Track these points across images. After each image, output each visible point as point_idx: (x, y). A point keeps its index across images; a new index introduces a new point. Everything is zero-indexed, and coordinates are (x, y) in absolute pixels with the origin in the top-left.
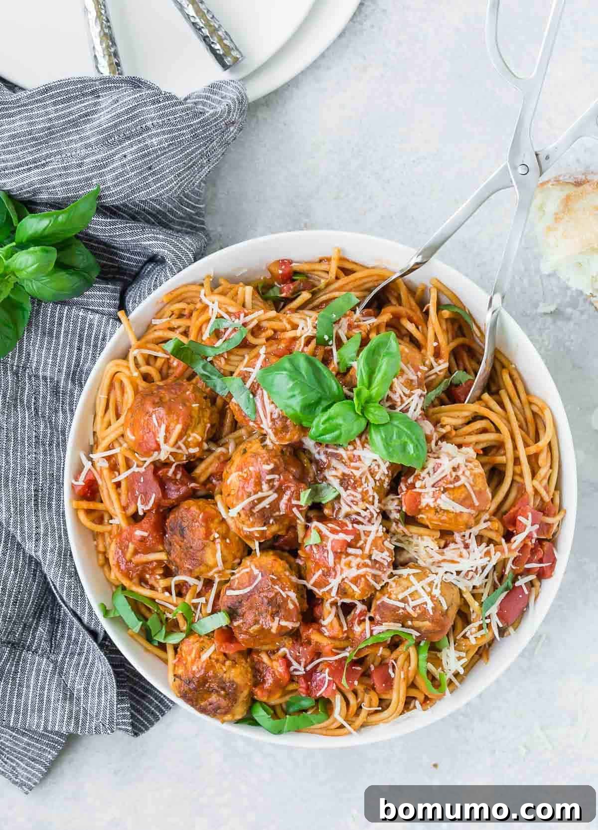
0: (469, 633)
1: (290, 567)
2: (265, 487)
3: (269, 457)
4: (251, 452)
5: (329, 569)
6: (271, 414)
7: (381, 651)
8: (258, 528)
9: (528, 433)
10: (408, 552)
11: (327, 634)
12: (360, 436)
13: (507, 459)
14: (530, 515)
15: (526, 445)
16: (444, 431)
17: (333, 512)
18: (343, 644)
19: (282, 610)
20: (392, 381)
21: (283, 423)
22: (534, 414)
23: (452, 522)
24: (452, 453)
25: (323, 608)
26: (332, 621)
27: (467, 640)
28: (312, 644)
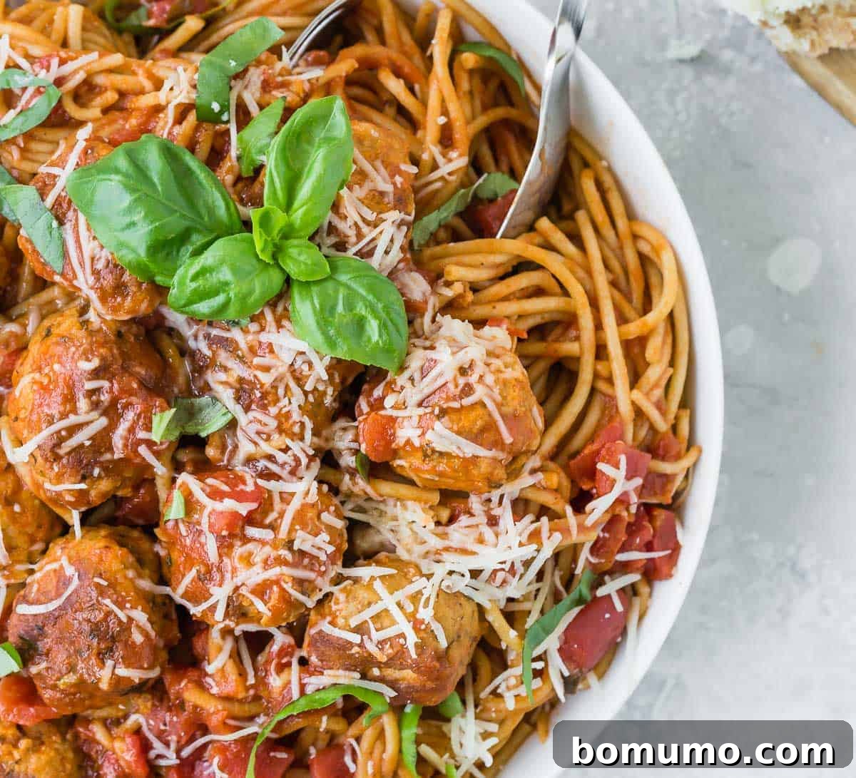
0: (503, 687)
1: (140, 561)
2: (83, 404)
3: (91, 344)
4: (58, 335)
5: (209, 568)
6: (93, 259)
7: (325, 723)
8: (70, 486)
9: (628, 297)
10: (379, 531)
11: (215, 690)
12: (273, 304)
13: (581, 348)
14: (623, 459)
15: (622, 320)
16: (449, 293)
17: (223, 453)
18: (248, 709)
19: (120, 646)
20: (338, 193)
21: (116, 279)
22: (643, 259)
23: (461, 474)
24: (461, 338)
25: (207, 639)
26: (225, 665)
27: (500, 700)
28: (186, 708)
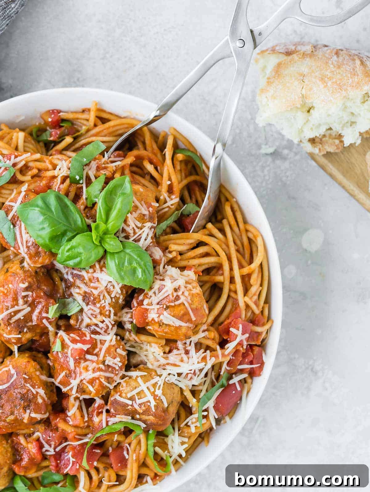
0: (190, 422)
1: (42, 367)
2: (21, 302)
3: (25, 276)
4: (11, 272)
5: (70, 372)
6: (27, 242)
7: (116, 437)
8: (14, 336)
9: (243, 256)
10: (140, 356)
11: (71, 423)
12: (99, 261)
13: (224, 279)
14: (241, 326)
15: (241, 266)
16: (170, 256)
17: (77, 322)
18: (84, 431)
19: (33, 404)
20: (127, 216)
21: (36, 250)
22: (250, 240)
23: (174, 333)
24: (175, 276)
25: (68, 400)
26: (75, 412)
27: (189, 428)
28: (59, 431)
